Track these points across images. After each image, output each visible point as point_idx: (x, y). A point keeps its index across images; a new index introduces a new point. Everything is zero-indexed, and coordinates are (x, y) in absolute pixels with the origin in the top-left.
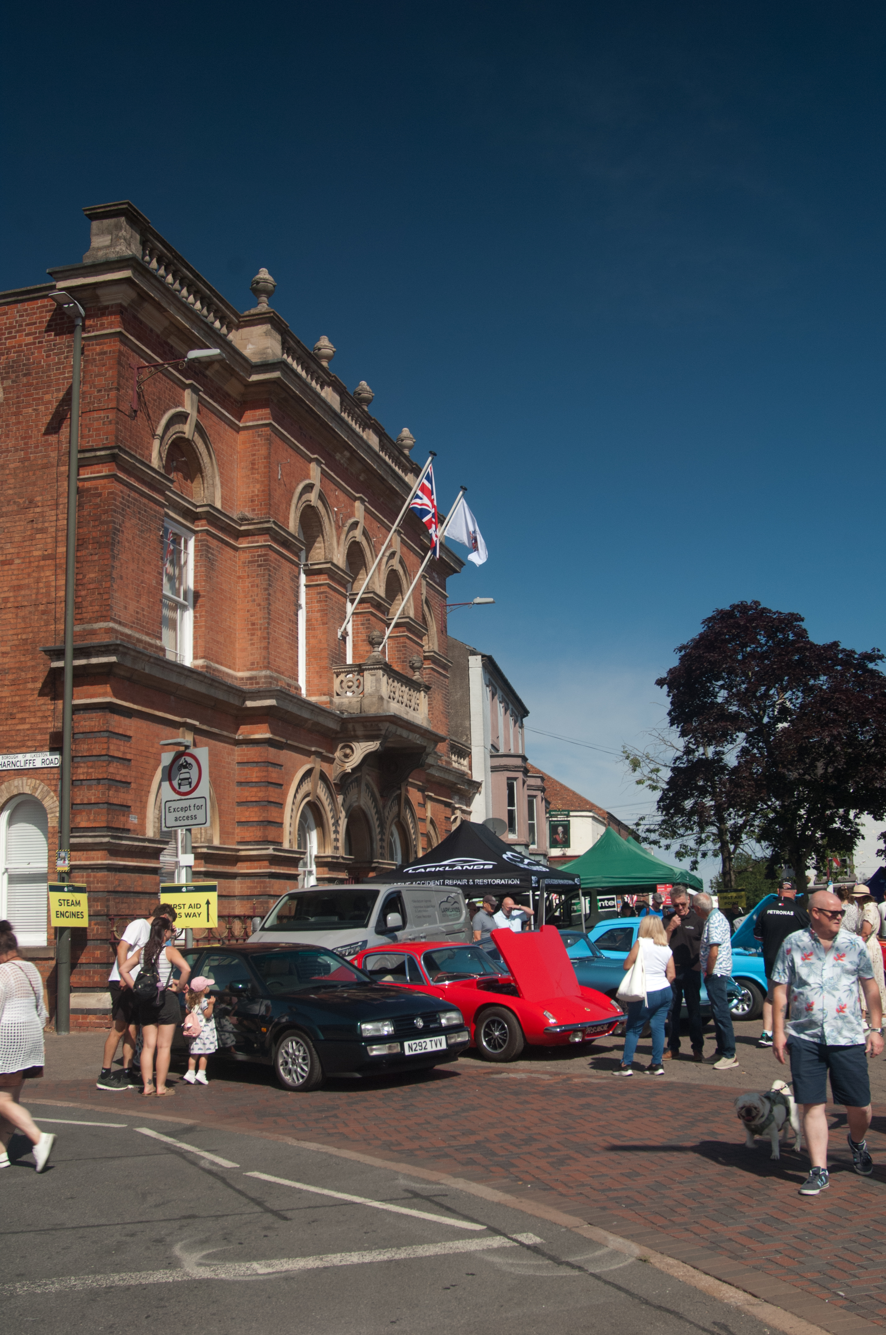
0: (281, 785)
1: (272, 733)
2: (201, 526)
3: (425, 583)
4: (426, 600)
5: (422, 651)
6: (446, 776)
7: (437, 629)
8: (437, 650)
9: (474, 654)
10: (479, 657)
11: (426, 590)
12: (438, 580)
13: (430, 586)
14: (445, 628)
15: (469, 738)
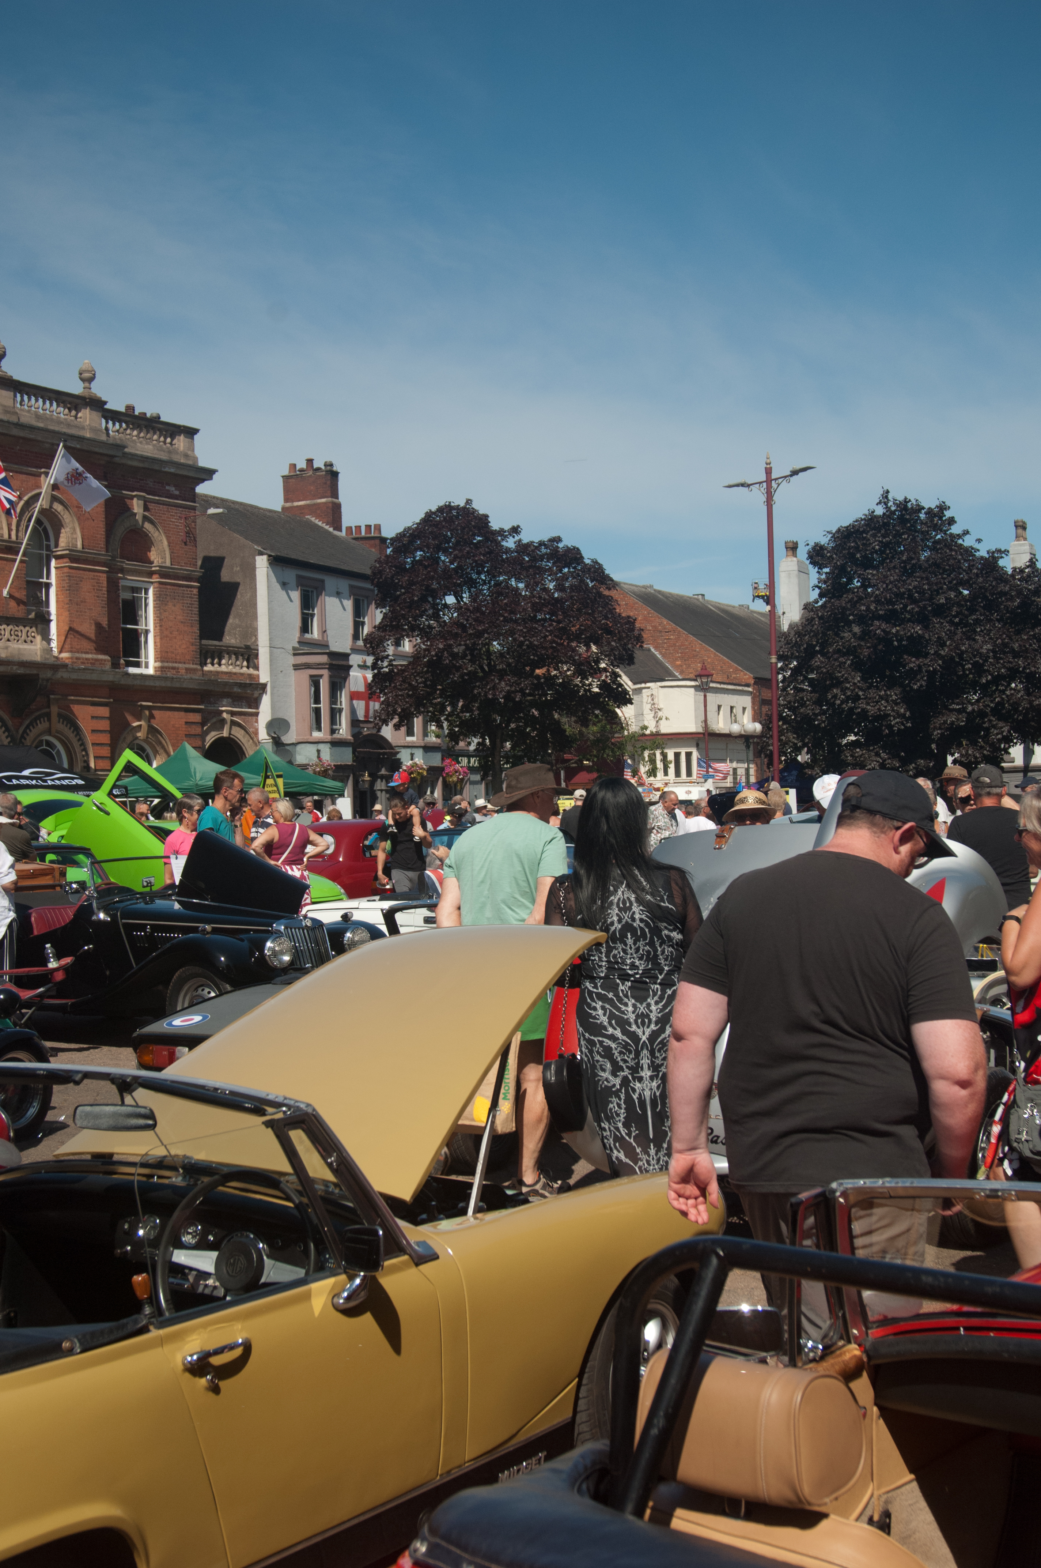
3: (141, 502)
4: (145, 518)
5: (105, 575)
6: (178, 685)
7: (169, 543)
8: (168, 564)
9: (261, 554)
10: (265, 557)
11: (146, 508)
12: (177, 493)
13: (158, 502)
14: (190, 538)
15: (257, 639)
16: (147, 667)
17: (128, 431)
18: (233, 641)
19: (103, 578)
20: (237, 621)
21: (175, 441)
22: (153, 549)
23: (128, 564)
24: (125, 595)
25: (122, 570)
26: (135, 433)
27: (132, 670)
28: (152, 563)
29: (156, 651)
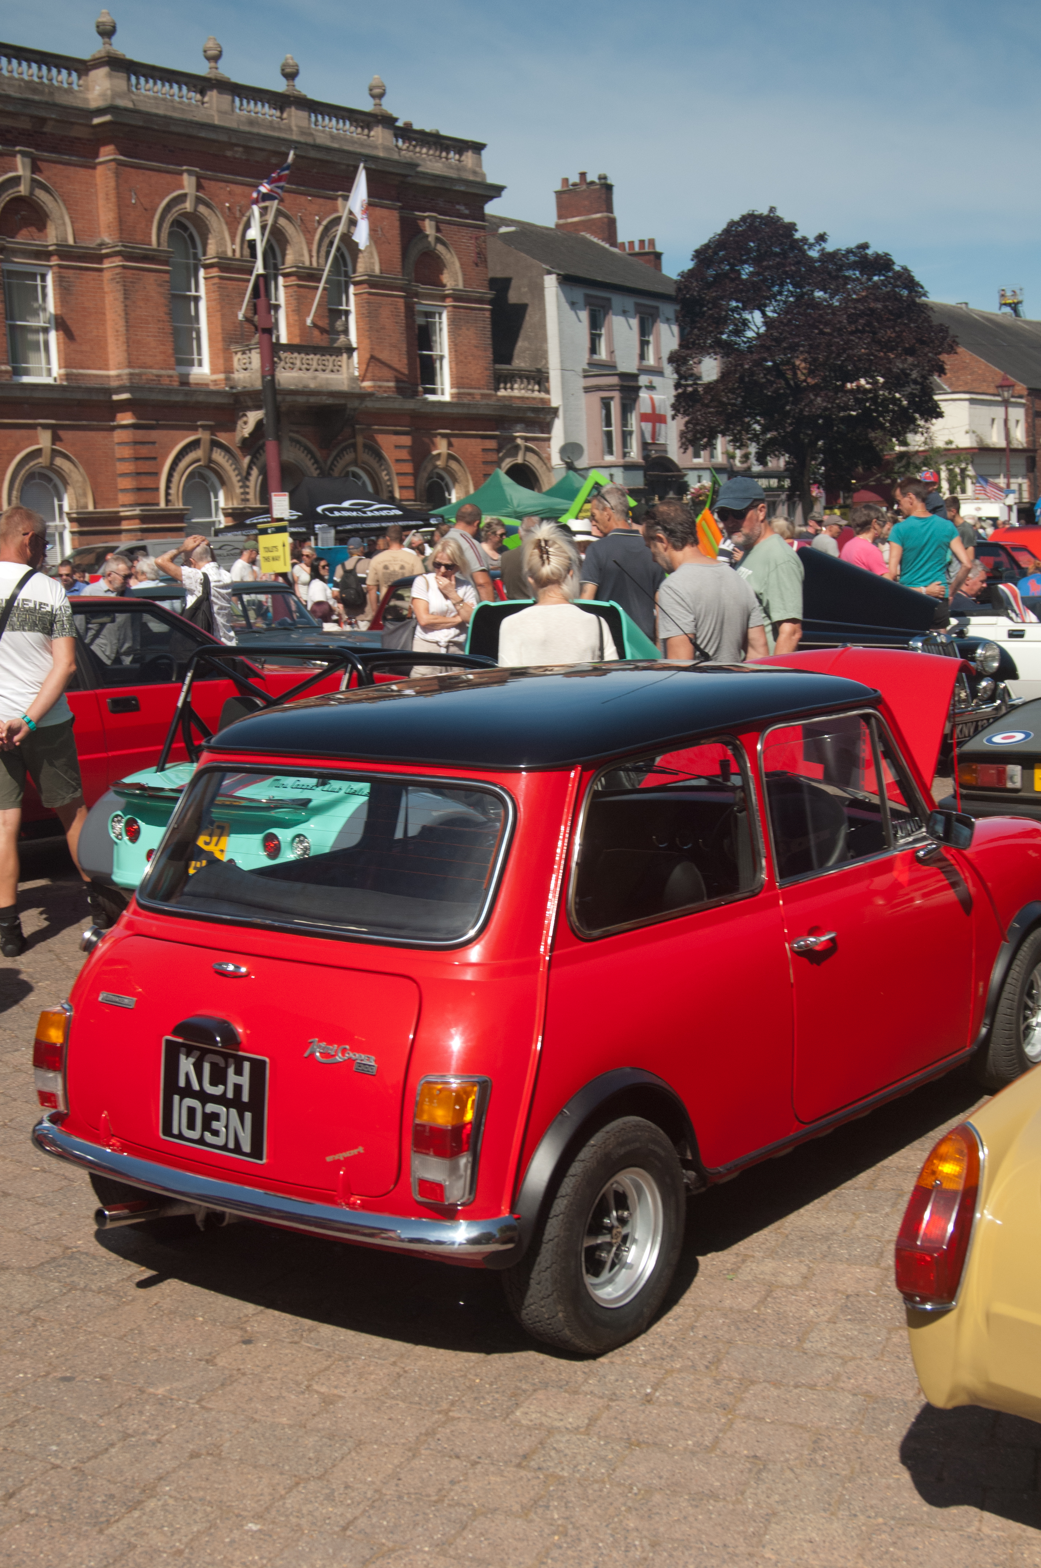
0: (155, 458)
1: (138, 418)
2: (54, 261)
3: (433, 223)
4: (438, 240)
5: (402, 300)
6: (474, 411)
7: (462, 265)
8: (461, 287)
9: (549, 273)
10: (554, 277)
11: (438, 230)
12: (467, 212)
13: (449, 223)
14: (481, 259)
15: (547, 363)
16: (443, 394)
17: (418, 149)
18: (523, 365)
19: (401, 302)
20: (526, 344)
21: (463, 158)
22: (445, 271)
23: (422, 288)
24: (420, 321)
25: (417, 295)
26: (424, 150)
27: (431, 398)
28: (444, 286)
29: (452, 377)
